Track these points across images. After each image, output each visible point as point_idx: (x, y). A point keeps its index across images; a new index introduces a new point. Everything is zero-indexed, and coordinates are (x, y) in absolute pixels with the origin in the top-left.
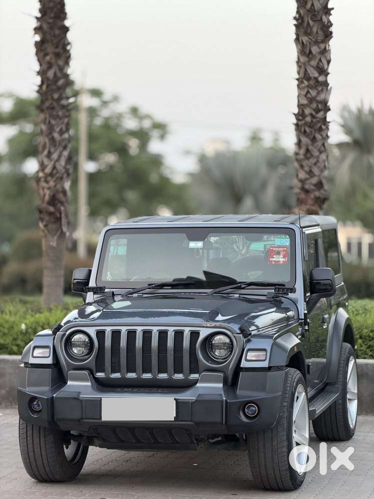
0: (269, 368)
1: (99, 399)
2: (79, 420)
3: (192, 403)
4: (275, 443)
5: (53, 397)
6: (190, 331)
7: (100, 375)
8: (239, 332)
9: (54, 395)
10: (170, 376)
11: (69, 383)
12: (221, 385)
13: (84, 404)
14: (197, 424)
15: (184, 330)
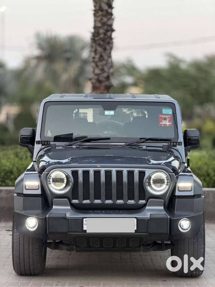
0: (193, 197)
1: (82, 218)
2: (66, 233)
3: (148, 220)
4: (196, 246)
5: (46, 217)
6: (138, 171)
7: (75, 201)
8: (172, 172)
9: (47, 216)
10: (125, 202)
11: (54, 207)
12: (162, 208)
13: (70, 222)
14: (150, 234)
15: (134, 170)
